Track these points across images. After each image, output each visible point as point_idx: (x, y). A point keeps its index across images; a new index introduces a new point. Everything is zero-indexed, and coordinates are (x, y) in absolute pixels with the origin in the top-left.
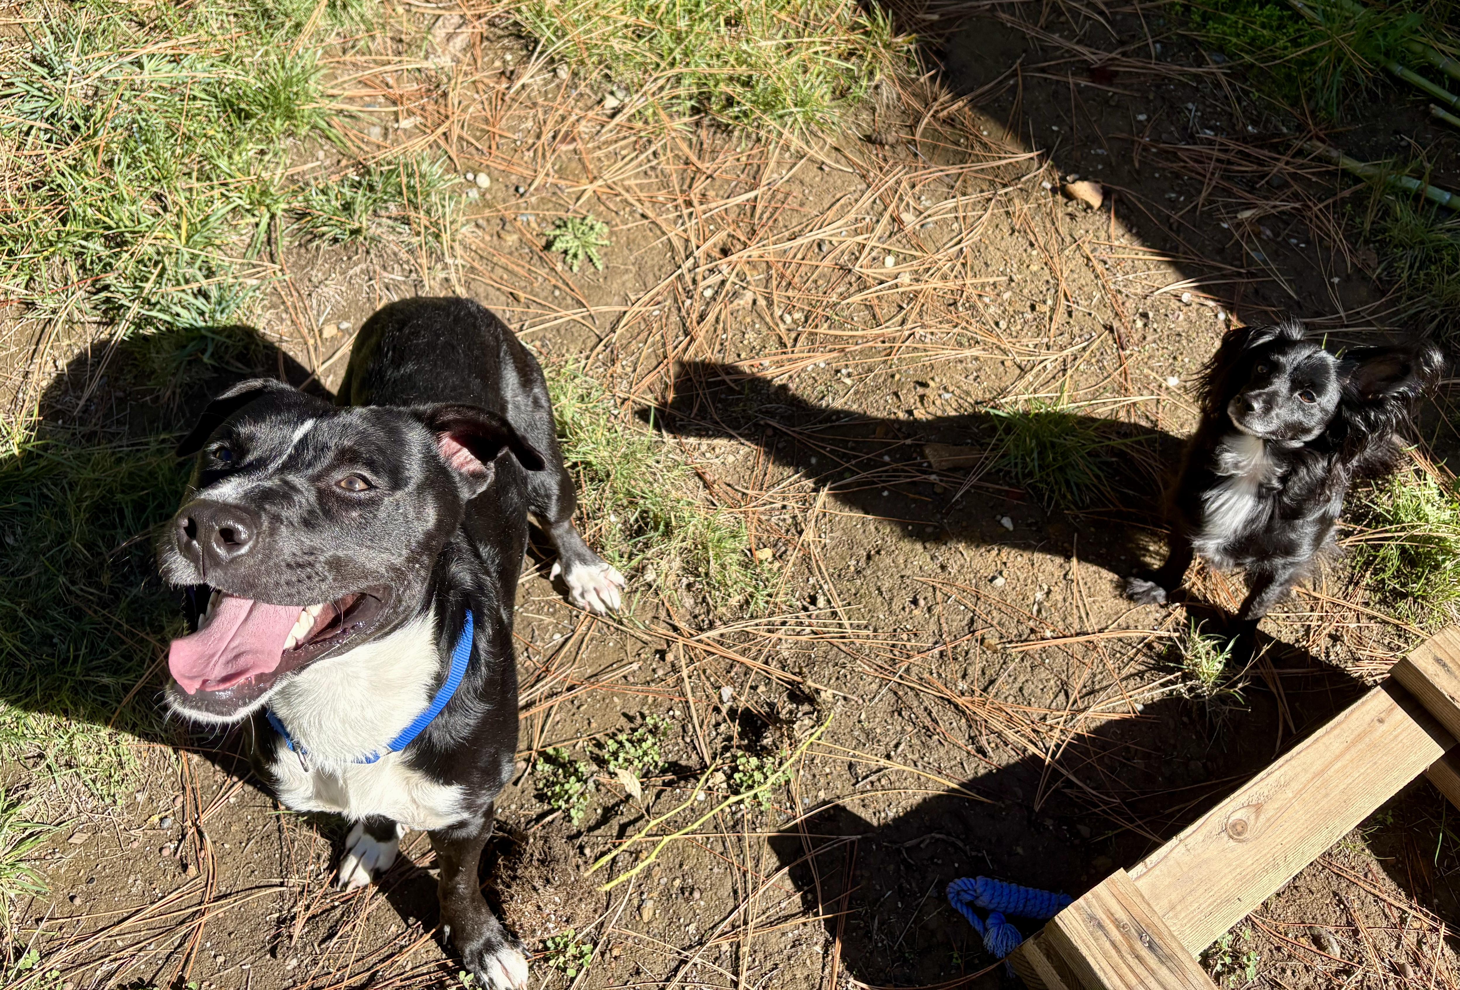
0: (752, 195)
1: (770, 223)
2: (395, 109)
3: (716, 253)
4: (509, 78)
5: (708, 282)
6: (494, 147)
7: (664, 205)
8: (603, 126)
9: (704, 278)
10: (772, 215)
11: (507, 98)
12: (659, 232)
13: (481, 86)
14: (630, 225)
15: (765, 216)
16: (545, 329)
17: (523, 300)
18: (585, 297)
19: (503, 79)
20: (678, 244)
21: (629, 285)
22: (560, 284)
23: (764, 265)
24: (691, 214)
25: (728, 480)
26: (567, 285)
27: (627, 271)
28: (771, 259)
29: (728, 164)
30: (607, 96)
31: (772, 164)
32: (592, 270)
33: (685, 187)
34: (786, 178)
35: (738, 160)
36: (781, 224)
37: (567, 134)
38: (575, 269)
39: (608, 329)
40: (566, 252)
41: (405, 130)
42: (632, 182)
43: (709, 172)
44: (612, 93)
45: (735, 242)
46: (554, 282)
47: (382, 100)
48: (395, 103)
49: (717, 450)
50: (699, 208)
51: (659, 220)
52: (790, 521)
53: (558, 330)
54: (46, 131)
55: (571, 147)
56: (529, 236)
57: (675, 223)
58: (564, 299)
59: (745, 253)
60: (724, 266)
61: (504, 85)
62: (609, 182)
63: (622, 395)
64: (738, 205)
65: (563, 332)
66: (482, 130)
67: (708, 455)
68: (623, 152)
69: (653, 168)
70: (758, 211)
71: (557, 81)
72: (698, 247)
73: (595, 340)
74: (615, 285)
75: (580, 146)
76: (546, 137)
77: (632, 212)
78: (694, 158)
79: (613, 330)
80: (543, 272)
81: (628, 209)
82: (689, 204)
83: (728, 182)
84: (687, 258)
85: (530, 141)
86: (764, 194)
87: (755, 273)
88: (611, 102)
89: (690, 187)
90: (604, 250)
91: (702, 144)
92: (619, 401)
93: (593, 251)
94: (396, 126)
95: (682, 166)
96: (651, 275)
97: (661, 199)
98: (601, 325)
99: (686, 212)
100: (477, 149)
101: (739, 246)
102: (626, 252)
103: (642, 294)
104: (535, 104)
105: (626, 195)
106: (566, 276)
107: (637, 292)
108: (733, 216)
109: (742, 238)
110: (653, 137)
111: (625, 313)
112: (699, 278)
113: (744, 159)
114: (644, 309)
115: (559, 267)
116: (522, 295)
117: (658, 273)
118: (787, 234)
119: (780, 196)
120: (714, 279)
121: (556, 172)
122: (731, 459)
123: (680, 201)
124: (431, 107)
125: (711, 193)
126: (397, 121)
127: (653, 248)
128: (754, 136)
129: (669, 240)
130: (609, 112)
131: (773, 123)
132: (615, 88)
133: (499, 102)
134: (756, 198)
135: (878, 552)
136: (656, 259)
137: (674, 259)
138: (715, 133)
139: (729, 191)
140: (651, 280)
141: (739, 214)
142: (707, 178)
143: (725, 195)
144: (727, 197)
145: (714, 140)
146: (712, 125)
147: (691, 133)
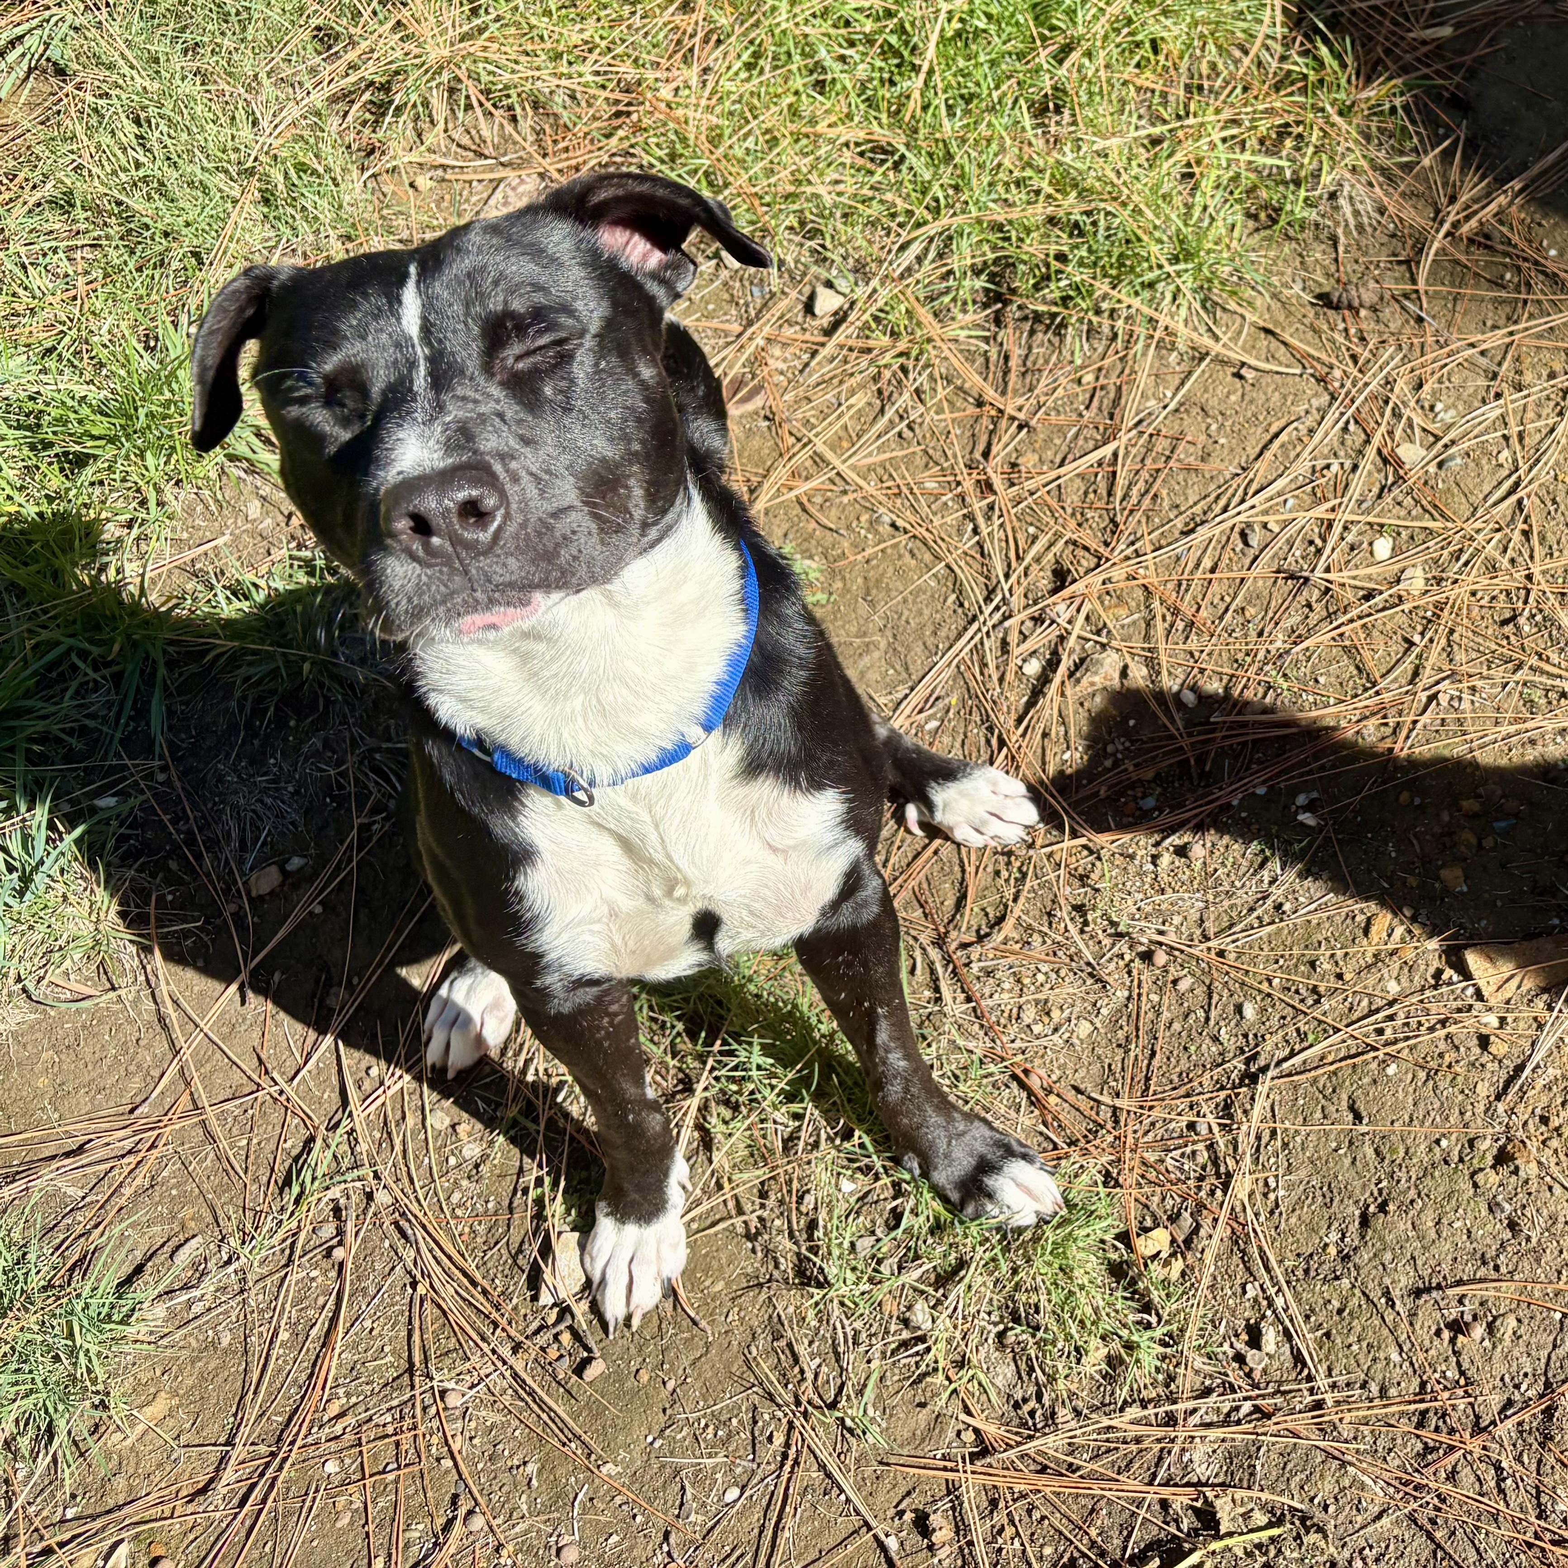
0: (1107, 451)
1: (1147, 502)
5: (1029, 645)
7: (937, 497)
8: (814, 354)
9: (1024, 638)
10: (1149, 485)
12: (928, 557)
14: (870, 552)
15: (1135, 492)
20: (967, 574)
21: (875, 675)
23: (1139, 593)
24: (991, 507)
25: (1077, 1079)
27: (867, 648)
28: (1153, 580)
29: (1060, 392)
30: (821, 290)
31: (1143, 379)
33: (977, 455)
34: (1172, 406)
35: (1079, 382)
36: (1166, 504)
42: (874, 460)
43: (1023, 417)
44: (829, 284)
45: (1080, 552)
49: (1056, 1014)
50: (1004, 494)
51: (928, 532)
52: (1203, 1156)
57: (960, 532)
59: (1096, 579)
60: (1061, 607)
67: (1037, 1029)
70: (1121, 482)
75: (770, 400)
77: (875, 522)
78: (990, 394)
81: (864, 518)
82: (986, 487)
83: (1061, 430)
86: (1130, 444)
87: (1123, 612)
89: (986, 454)
91: (1007, 358)
95: (972, 410)
96: (918, 648)
97: (930, 485)
99: (978, 506)
101: (1088, 561)
102: (866, 609)
103: (902, 691)
107: (891, 689)
108: (1073, 499)
109: (1093, 545)
110: (910, 364)
112: (1013, 638)
113: (1089, 378)
117: (930, 641)
118: (1179, 523)
119: (1162, 444)
120: (1041, 638)
122: (1084, 1029)
123: (968, 485)
125: (1028, 461)
127: (920, 590)
128: (1106, 330)
129: (952, 568)
130: (825, 322)
131: (1136, 302)
134: (1115, 455)
135: (1383, 1208)
136: (927, 612)
137: (961, 605)
138: (1032, 332)
139: (1064, 448)
140: (918, 659)
141: (1086, 493)
142: (1020, 427)
143: (1058, 460)
144: (1062, 464)
145: (1030, 348)
146: (1025, 318)
147: (986, 340)
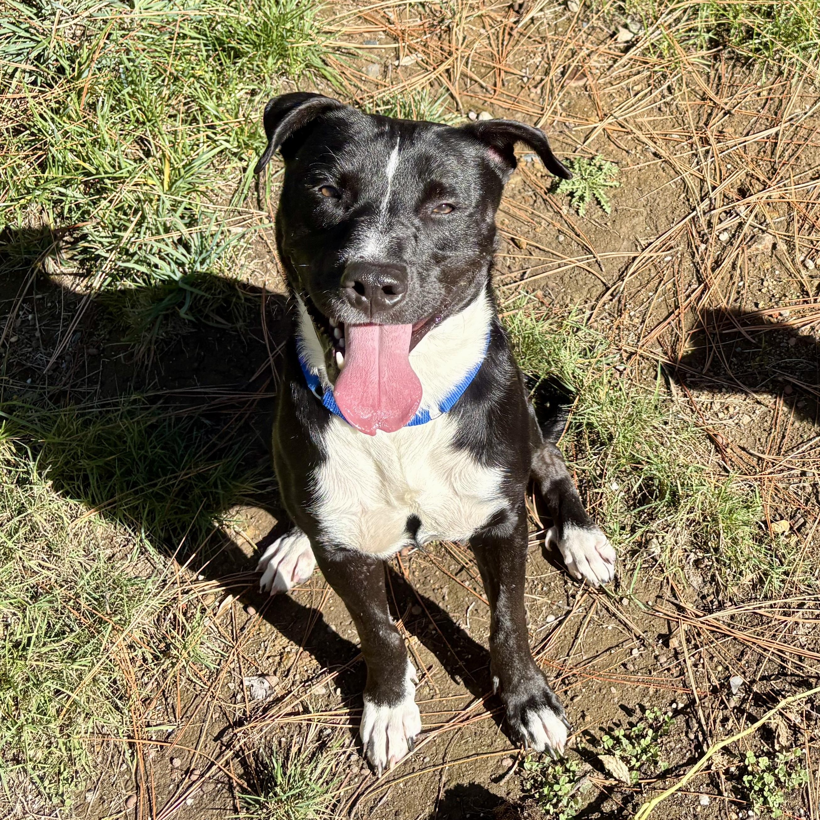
0: (773, 131)
1: (792, 161)
2: (396, 45)
3: (733, 194)
4: (518, 12)
5: (724, 225)
6: (499, 84)
7: (678, 143)
8: (615, 61)
9: (721, 221)
10: (794, 152)
11: (514, 33)
12: (672, 172)
13: (487, 20)
14: (641, 165)
15: (787, 154)
16: (548, 277)
17: (524, 246)
18: (591, 242)
19: (512, 12)
20: (693, 184)
21: (639, 229)
22: (565, 228)
23: (785, 206)
24: (707, 152)
25: (743, 443)
26: (573, 229)
27: (637, 214)
28: (793, 199)
29: (748, 98)
30: (620, 28)
31: (795, 99)
32: (600, 213)
33: (701, 124)
34: (809, 113)
35: (759, 95)
36: (804, 162)
37: (577, 69)
38: (582, 212)
39: (615, 277)
40: (571, 194)
41: (406, 67)
42: (645, 120)
43: (727, 108)
44: (626, 26)
45: (754, 181)
46: (558, 226)
47: (382, 36)
48: (396, 40)
49: (731, 409)
50: (715, 146)
51: (673, 160)
53: (562, 278)
54: (31, 73)
55: (581, 83)
56: (533, 178)
57: (690, 162)
58: (569, 244)
59: (765, 194)
60: (742, 208)
61: (513, 19)
62: (620, 119)
63: (629, 349)
64: (757, 143)
65: (566, 280)
66: (487, 67)
67: (721, 415)
68: (637, 88)
69: (667, 104)
70: (779, 149)
71: (568, 14)
72: (714, 188)
73: (601, 288)
74: (624, 229)
75: (590, 82)
76: (555, 73)
77: (644, 151)
78: (711, 94)
79: (621, 278)
80: (548, 215)
81: (639, 148)
82: (705, 141)
83: (747, 117)
84: (702, 200)
85: (538, 78)
86: (785, 130)
87: (775, 215)
88: (624, 36)
89: (706, 124)
90: (614, 192)
91: (720, 78)
92: (625, 355)
93: (601, 193)
94: (396, 63)
95: (698, 102)
96: (663, 219)
97: (675, 136)
98: (608, 272)
99: (701, 150)
100: (482, 87)
101: (759, 186)
102: (636, 193)
103: (653, 238)
104: (544, 39)
105: (638, 133)
106: (572, 220)
107: (648, 236)
108: (752, 154)
109: (762, 178)
110: (668, 72)
111: (634, 258)
112: (715, 220)
113: (765, 93)
114: (655, 255)
115: (565, 210)
116: (523, 241)
117: (670, 216)
118: (810, 173)
119: (803, 132)
120: (731, 223)
121: (564, 109)
122: (746, 419)
123: (696, 139)
124: (434, 43)
125: (729, 130)
126: (398, 58)
127: (666, 189)
128: (776, 69)
129: (683, 180)
130: (622, 46)
131: (796, 55)
132: (629, 21)
133: (507, 37)
134: (777, 134)
136: (669, 201)
137: (688, 200)
138: (734, 66)
139: (748, 128)
140: (662, 223)
141: (759, 152)
142: (725, 114)
143: (745, 133)
144: (747, 134)
145: (733, 74)
146: (732, 58)
147: (709, 66)
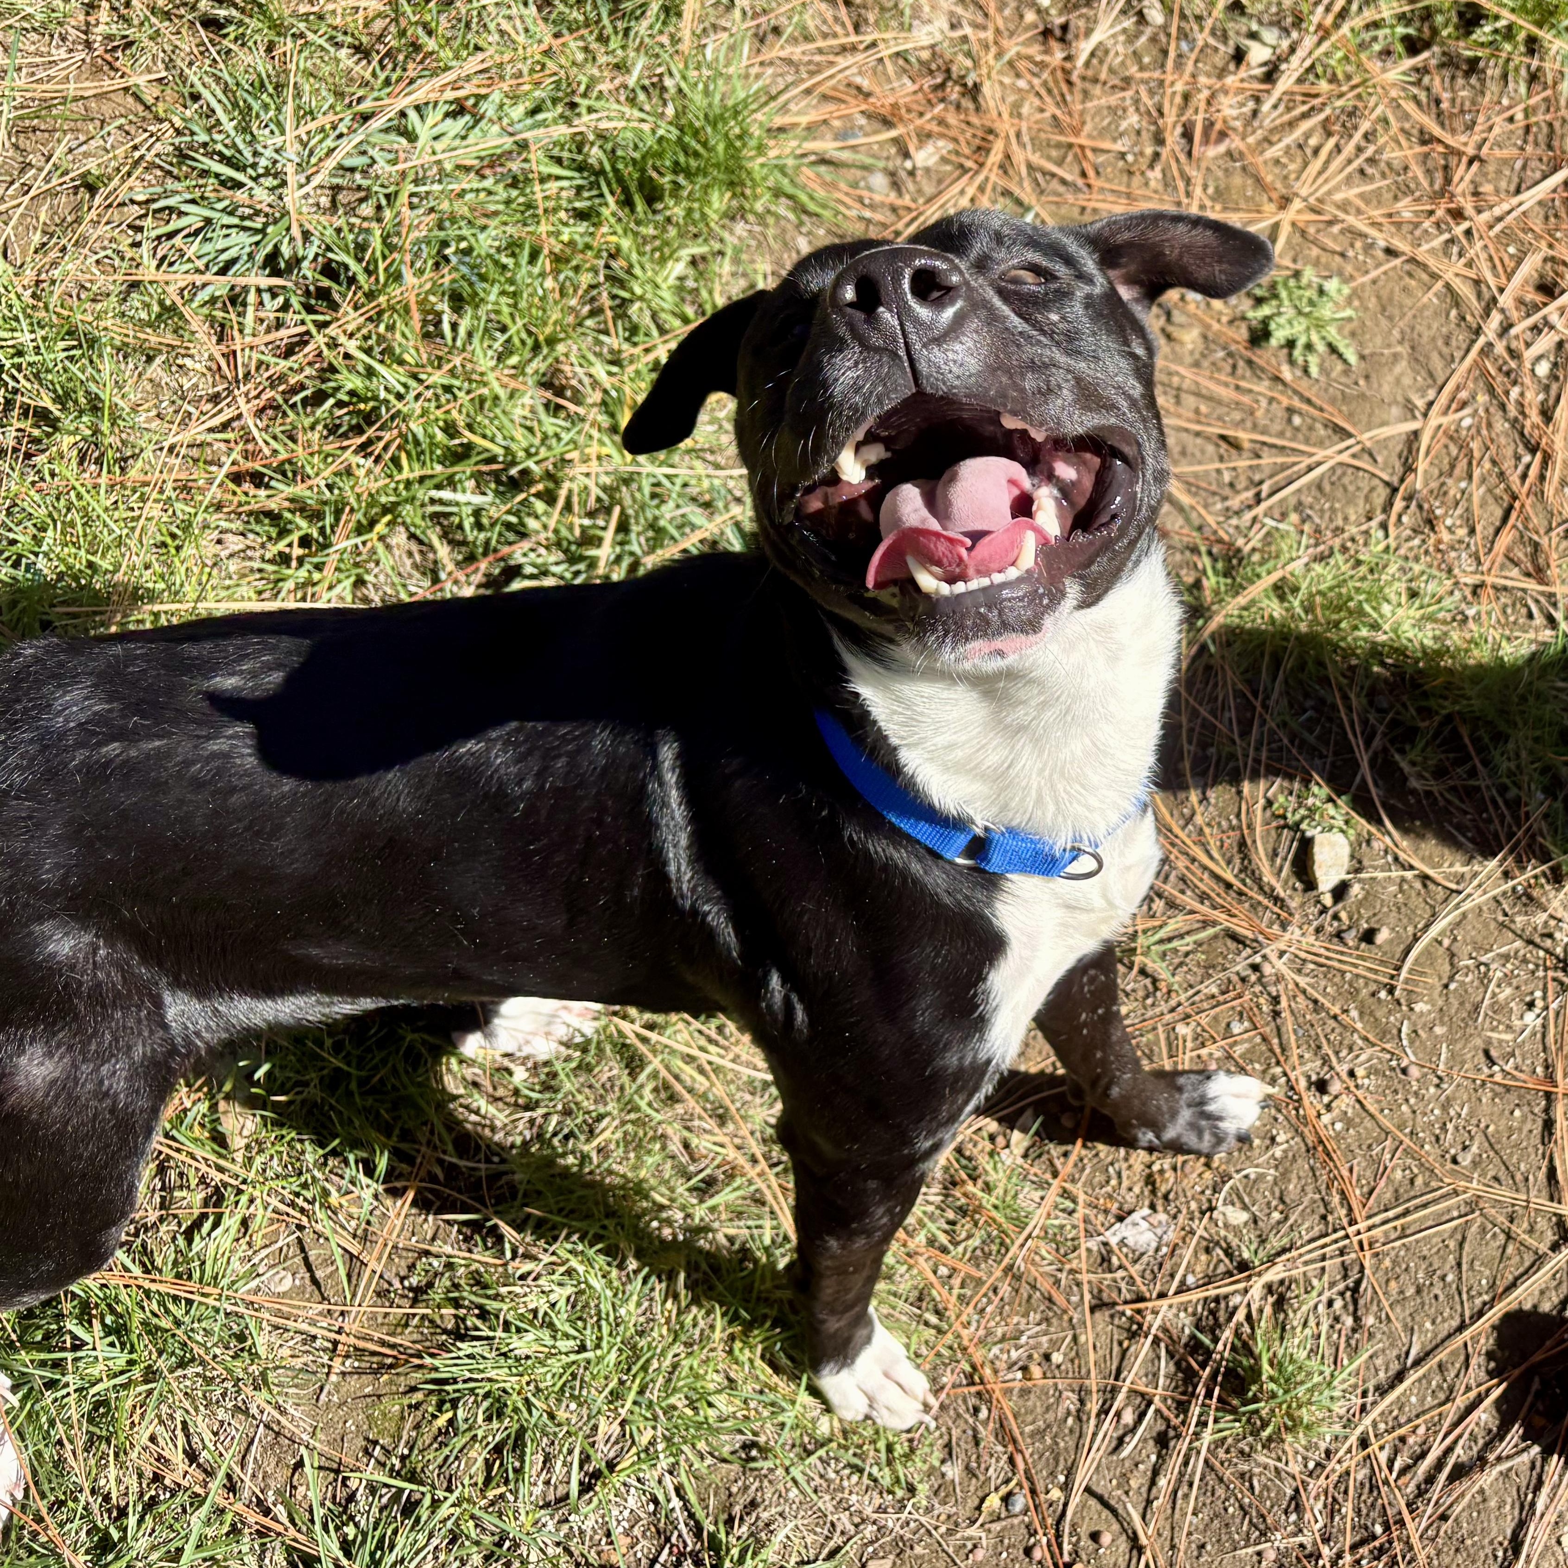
2: (894, 133)
3: (1532, 296)
4: (1062, 40)
6: (1091, 173)
7: (1417, 225)
9: (1528, 345)
11: (1075, 77)
12: (1425, 277)
13: (1022, 65)
14: (1374, 274)
16: (1299, 490)
17: (1246, 445)
18: (1350, 417)
19: (1054, 44)
20: (1464, 290)
21: (1407, 381)
22: (1297, 403)
24: (1469, 232)
26: (1309, 401)
27: (1396, 357)
29: (1496, 130)
30: (1247, 42)
32: (1339, 367)
33: (1440, 186)
35: (1511, 119)
37: (1209, 125)
38: (1314, 370)
39: (1399, 469)
40: (1291, 344)
41: (929, 170)
42: (1351, 193)
43: (1470, 151)
45: (1559, 268)
46: (1284, 400)
47: (863, 121)
48: (889, 123)
50: (1478, 219)
51: (1422, 253)
53: (1319, 487)
55: (1222, 148)
56: (1216, 326)
57: (1447, 254)
58: (1311, 428)
60: (1555, 317)
61: (1059, 55)
62: (1312, 200)
64: (1540, 203)
65: (1327, 487)
66: (1059, 145)
68: (1313, 142)
69: (1371, 161)
71: (1148, 31)
72: (1501, 290)
73: (1382, 493)
74: (1386, 388)
75: (1235, 143)
76: (1174, 137)
77: (1369, 248)
78: (1436, 131)
79: (1409, 468)
80: (1263, 387)
81: (1359, 245)
82: (1458, 214)
83: (1507, 162)
84: (1487, 313)
85: (1149, 151)
88: (1258, 54)
89: (1448, 183)
90: (1348, 328)
91: (1437, 101)
93: (1332, 332)
94: (908, 164)
95: (1419, 148)
96: (1435, 356)
97: (1407, 214)
98: (1386, 463)
99: (1458, 230)
100: (1064, 182)
102: (1384, 323)
103: (1431, 394)
104: (1127, 81)
105: (1351, 220)
106: (1303, 385)
107: (1423, 392)
108: (1538, 222)
111: (1416, 434)
113: (1520, 116)
114: (1445, 420)
115: (1287, 373)
116: (1244, 436)
117: (1445, 350)
120: (1543, 344)
121: (1213, 199)
123: (1440, 213)
125: (1488, 189)
126: (907, 155)
127: (1425, 307)
129: (1448, 286)
130: (1261, 72)
132: (1255, 27)
133: (1064, 87)
136: (1435, 326)
137: (1464, 319)
138: (1453, 77)
139: (1516, 180)
140: (1437, 364)
142: (1470, 162)
143: (1512, 188)
144: (1518, 191)
145: (1454, 91)
147: (1413, 84)
